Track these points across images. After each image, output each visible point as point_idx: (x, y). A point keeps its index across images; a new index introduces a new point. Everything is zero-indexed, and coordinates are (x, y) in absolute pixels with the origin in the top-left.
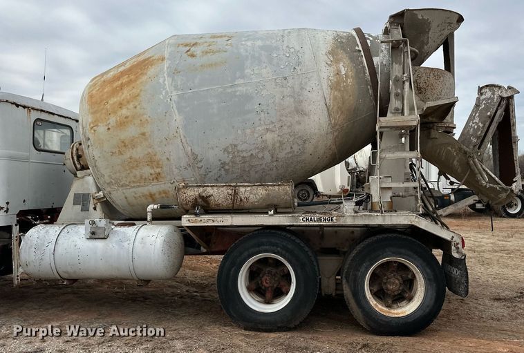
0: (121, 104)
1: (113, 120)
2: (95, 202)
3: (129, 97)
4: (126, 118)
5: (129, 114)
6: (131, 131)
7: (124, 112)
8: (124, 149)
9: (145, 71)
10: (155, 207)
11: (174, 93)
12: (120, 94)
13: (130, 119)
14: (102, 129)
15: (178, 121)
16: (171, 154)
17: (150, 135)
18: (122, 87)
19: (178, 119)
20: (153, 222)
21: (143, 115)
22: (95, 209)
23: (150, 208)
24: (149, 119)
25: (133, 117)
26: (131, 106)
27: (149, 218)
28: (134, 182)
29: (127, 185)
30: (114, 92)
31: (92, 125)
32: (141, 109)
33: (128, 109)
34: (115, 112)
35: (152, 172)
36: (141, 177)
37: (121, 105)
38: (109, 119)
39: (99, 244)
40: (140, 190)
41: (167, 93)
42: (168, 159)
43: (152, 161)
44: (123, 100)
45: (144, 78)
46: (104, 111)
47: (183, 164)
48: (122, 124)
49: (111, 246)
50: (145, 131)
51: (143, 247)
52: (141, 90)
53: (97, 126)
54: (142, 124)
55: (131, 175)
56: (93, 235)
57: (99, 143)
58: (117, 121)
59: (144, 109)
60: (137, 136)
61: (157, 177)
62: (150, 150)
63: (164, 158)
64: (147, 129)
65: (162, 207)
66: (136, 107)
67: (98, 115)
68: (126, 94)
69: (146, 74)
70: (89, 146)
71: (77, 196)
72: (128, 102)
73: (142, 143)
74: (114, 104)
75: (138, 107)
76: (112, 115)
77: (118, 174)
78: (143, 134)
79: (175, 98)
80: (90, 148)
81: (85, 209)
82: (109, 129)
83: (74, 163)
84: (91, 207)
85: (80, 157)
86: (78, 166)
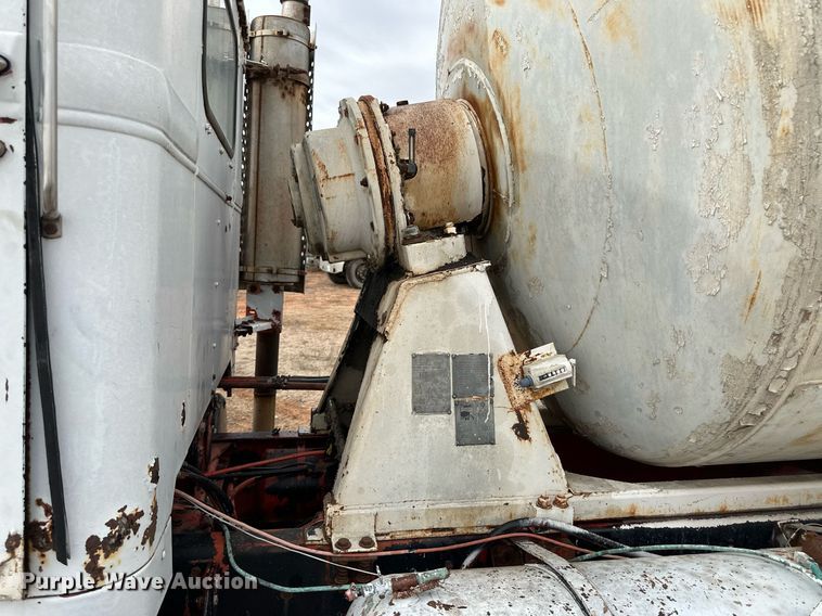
2: (521, 397)
22: (521, 431)
71: (425, 367)
83: (388, 201)
84: (504, 423)
85: (408, 171)
86: (401, 218)
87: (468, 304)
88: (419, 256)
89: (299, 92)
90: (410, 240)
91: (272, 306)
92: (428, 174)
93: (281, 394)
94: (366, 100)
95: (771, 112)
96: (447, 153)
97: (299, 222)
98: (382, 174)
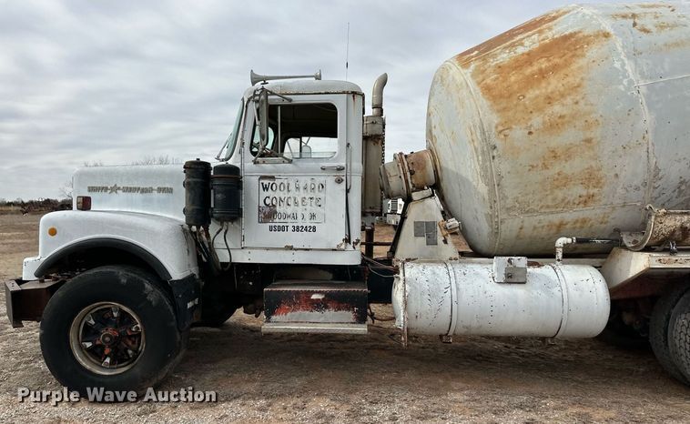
0: (549, 98)
1: (537, 121)
2: (445, 233)
3: (562, 89)
4: (560, 117)
5: (565, 112)
6: (570, 136)
7: (557, 109)
8: (552, 161)
9: (579, 52)
10: (569, 240)
11: (642, 83)
12: (544, 85)
13: (566, 119)
14: (518, 133)
15: (648, 122)
16: (626, 168)
17: (599, 142)
18: (543, 74)
19: (647, 118)
20: (564, 260)
21: (590, 113)
22: (445, 242)
23: (561, 241)
24: (600, 120)
25: (573, 117)
26: (569, 100)
27: (560, 255)
28: (548, 207)
29: (534, 211)
30: (530, 82)
31: (500, 128)
32: (586, 105)
33: (563, 105)
34: (540, 110)
35: (584, 193)
36: (563, 200)
37: (549, 100)
38: (530, 119)
39: (517, 290)
40: (551, 217)
41: (631, 82)
42: (617, 175)
43: (591, 178)
44: (552, 93)
45: (582, 62)
46: (521, 108)
47: (637, 182)
48: (554, 126)
49: (535, 293)
50: (592, 135)
51: (580, 296)
52: (582, 79)
53: (510, 128)
54: (588, 126)
55: (550, 197)
56: (511, 278)
57: (512, 154)
58: (544, 123)
59: (592, 105)
60: (578, 143)
61: (587, 201)
62: (593, 163)
63: (612, 174)
64: (596, 133)
65: (579, 241)
66: (577, 103)
67: (510, 114)
68: (554, 84)
69: (583, 56)
70: (493, 157)
71: (418, 225)
72: (562, 96)
73: (583, 152)
74: (537, 97)
75: (582, 103)
76: (535, 114)
77: (531, 196)
78: (589, 141)
79: (643, 90)
80: (496, 160)
81: (432, 241)
82: (530, 133)
83: (407, 181)
84: (440, 240)
85: (412, 173)
86: (411, 186)
87: (430, 208)
88: (415, 196)
89: (380, 141)
90: (413, 192)
91: (371, 221)
92: (418, 173)
93: (375, 247)
94: (401, 154)
95: (478, 160)
96: (423, 168)
97: (382, 189)
98: (405, 174)
